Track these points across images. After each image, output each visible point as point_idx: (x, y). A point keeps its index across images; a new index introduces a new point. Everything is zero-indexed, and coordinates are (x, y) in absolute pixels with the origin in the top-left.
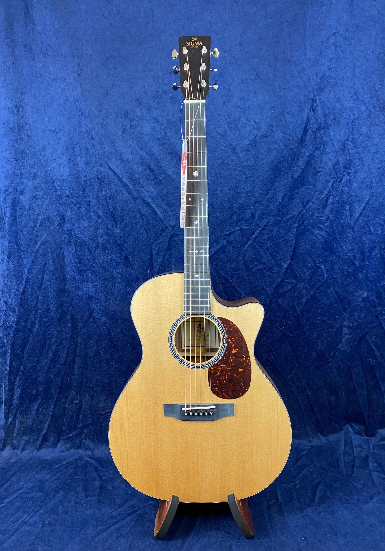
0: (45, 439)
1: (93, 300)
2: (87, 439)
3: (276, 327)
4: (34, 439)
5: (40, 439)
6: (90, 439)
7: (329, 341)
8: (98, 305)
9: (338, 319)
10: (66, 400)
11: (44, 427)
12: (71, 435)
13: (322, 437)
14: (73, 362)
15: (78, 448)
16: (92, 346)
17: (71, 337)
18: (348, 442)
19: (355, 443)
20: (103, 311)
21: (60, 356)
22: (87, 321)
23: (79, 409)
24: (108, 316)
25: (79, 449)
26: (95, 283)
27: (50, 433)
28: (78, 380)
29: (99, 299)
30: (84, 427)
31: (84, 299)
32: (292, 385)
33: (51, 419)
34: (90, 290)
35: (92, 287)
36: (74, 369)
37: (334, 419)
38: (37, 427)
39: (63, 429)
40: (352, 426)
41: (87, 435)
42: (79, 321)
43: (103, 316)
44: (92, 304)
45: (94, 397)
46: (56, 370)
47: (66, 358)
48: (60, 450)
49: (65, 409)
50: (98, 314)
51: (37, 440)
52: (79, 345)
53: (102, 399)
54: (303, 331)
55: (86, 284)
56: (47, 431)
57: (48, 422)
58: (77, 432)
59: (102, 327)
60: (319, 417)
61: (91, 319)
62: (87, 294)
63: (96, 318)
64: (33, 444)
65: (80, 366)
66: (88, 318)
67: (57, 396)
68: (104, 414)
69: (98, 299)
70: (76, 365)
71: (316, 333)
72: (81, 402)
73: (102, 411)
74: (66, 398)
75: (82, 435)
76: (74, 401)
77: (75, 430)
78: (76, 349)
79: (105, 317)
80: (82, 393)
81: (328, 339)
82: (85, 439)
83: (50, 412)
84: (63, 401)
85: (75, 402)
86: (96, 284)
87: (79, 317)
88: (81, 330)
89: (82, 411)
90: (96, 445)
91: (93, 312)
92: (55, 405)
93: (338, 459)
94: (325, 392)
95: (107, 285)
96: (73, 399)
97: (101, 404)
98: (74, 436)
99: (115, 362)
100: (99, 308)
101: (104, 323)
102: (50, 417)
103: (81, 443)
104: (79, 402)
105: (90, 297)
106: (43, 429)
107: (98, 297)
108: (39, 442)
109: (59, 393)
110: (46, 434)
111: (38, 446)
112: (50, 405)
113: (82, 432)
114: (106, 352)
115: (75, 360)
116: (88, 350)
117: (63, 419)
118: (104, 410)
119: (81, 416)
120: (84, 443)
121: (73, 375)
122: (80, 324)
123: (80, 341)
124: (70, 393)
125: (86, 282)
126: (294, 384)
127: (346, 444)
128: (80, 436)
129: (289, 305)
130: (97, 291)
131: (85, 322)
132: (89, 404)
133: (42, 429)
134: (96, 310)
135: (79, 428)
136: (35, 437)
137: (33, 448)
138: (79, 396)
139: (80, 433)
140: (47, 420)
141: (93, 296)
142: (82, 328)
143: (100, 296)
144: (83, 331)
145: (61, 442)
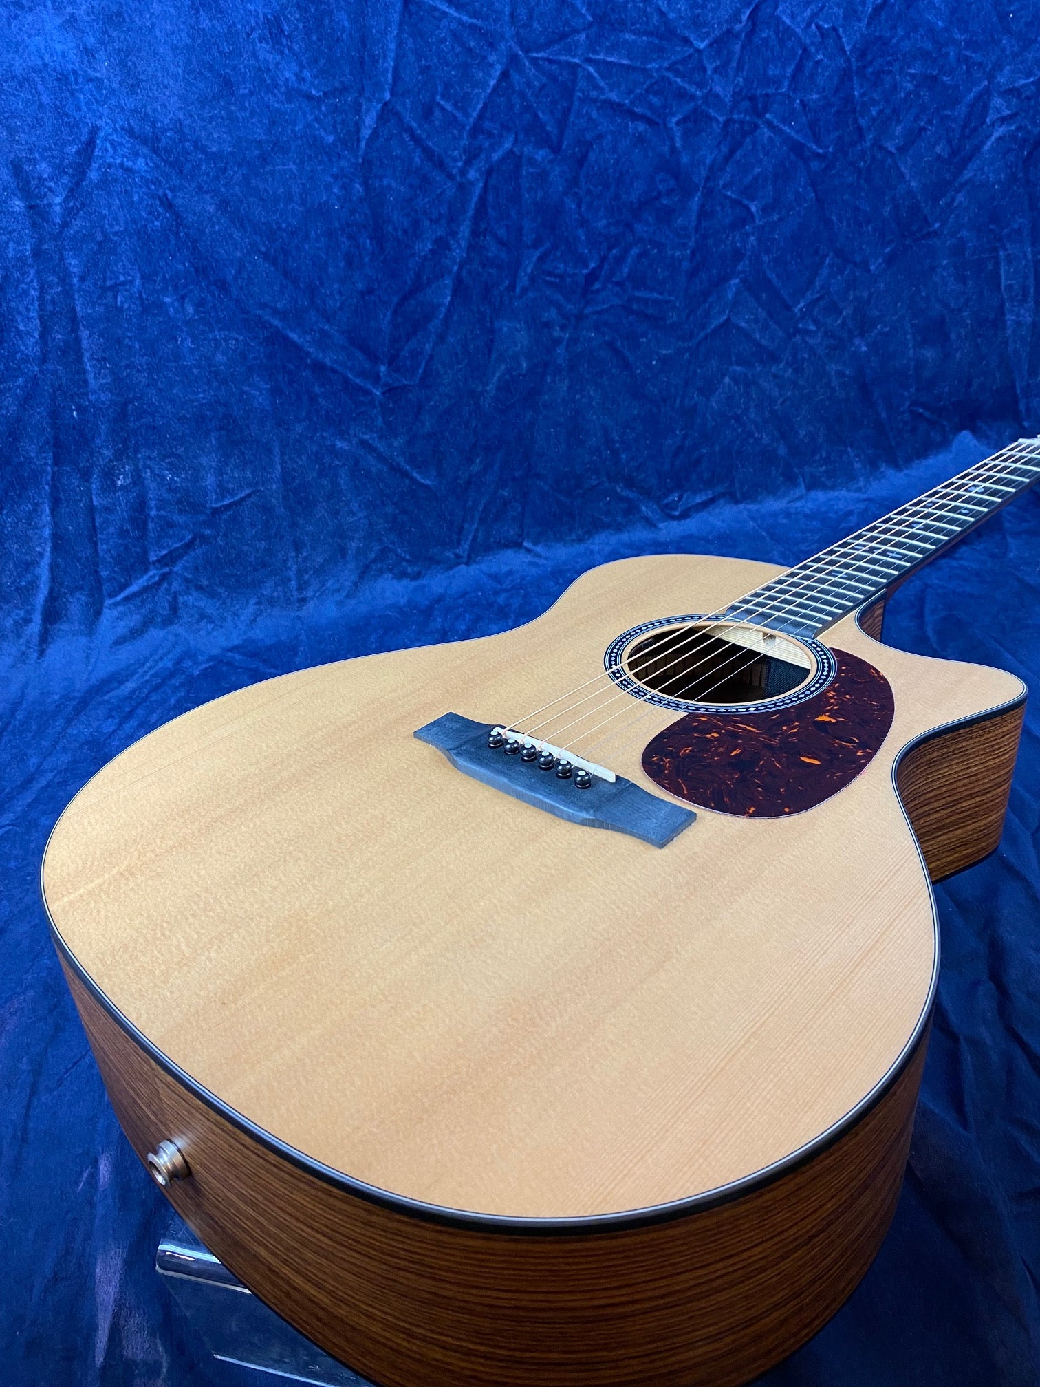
0: (52, 615)
1: (81, 91)
2: (193, 591)
3: (770, 124)
4: (16, 622)
5: (37, 618)
6: (199, 588)
7: (939, 156)
8: (105, 110)
9: (980, 64)
10: (87, 481)
11: (38, 577)
12: (134, 588)
13: (891, 472)
14: (72, 351)
15: (168, 622)
16: (123, 283)
17: (37, 253)
20: (131, 132)
21: (18, 332)
22: (78, 184)
23: (140, 506)
24: (155, 150)
25: (172, 623)
26: (69, 9)
27: (65, 594)
28: (109, 407)
29: (100, 80)
30: (170, 559)
31: (40, 88)
32: (812, 328)
33: (55, 549)
34: (59, 47)
35: (61, 27)
36: (85, 372)
37: (927, 414)
38: (12, 583)
39: (104, 574)
41: (187, 581)
42: (50, 189)
43: (136, 154)
44: (78, 109)
45: (178, 457)
46: (20, 381)
47: (42, 336)
48: (111, 638)
49: (91, 509)
50: (114, 148)
51: (27, 621)
52: (75, 280)
53: (208, 461)
54: (860, 129)
55: (30, 18)
56: (51, 591)
57: (45, 562)
58: (153, 576)
59: (141, 200)
60: (884, 415)
61: (94, 175)
62: (45, 65)
63: (110, 166)
64: (19, 637)
65: (104, 359)
66: (81, 171)
67: (54, 473)
68: (228, 507)
69: (98, 83)
70: (87, 355)
71: (898, 130)
72: (137, 479)
73: (217, 500)
74: (86, 475)
75: (170, 584)
76: (114, 483)
77: (146, 571)
78: (68, 293)
79: (145, 157)
80: (136, 451)
81: (938, 149)
82: (187, 592)
83: (44, 526)
84: (78, 486)
85: (119, 482)
86: (72, 15)
87: (44, 168)
88: (65, 225)
89: (151, 509)
90: (224, 603)
91: (91, 143)
92: (56, 503)
94: (909, 336)
95: (119, 14)
96: (109, 475)
97: (210, 481)
98: (145, 590)
99: (220, 330)
100: (115, 121)
101: (147, 182)
102: (49, 544)
103: (174, 608)
104: (134, 483)
105: (63, 79)
106: (38, 587)
107: (95, 70)
108: (35, 628)
109: (57, 462)
110: (52, 598)
111: (36, 640)
112: (37, 505)
113: (169, 573)
114: (183, 297)
115: (78, 341)
116: (115, 297)
117: (95, 544)
118: (223, 497)
119: (151, 526)
120: (185, 605)
121: (86, 394)
122: (58, 200)
123: (74, 264)
124: (92, 455)
125: (31, 10)
126: (815, 321)
128: (165, 585)
129: (818, 27)
130: (85, 45)
131: (72, 190)
132: (169, 484)
133: (33, 585)
134: (102, 134)
135: (154, 563)
136: (18, 615)
137: (23, 648)
138: (127, 464)
139: (164, 577)
140: (41, 555)
141: (75, 72)
142: (70, 214)
143: (102, 69)
144: (77, 224)
145: (108, 614)
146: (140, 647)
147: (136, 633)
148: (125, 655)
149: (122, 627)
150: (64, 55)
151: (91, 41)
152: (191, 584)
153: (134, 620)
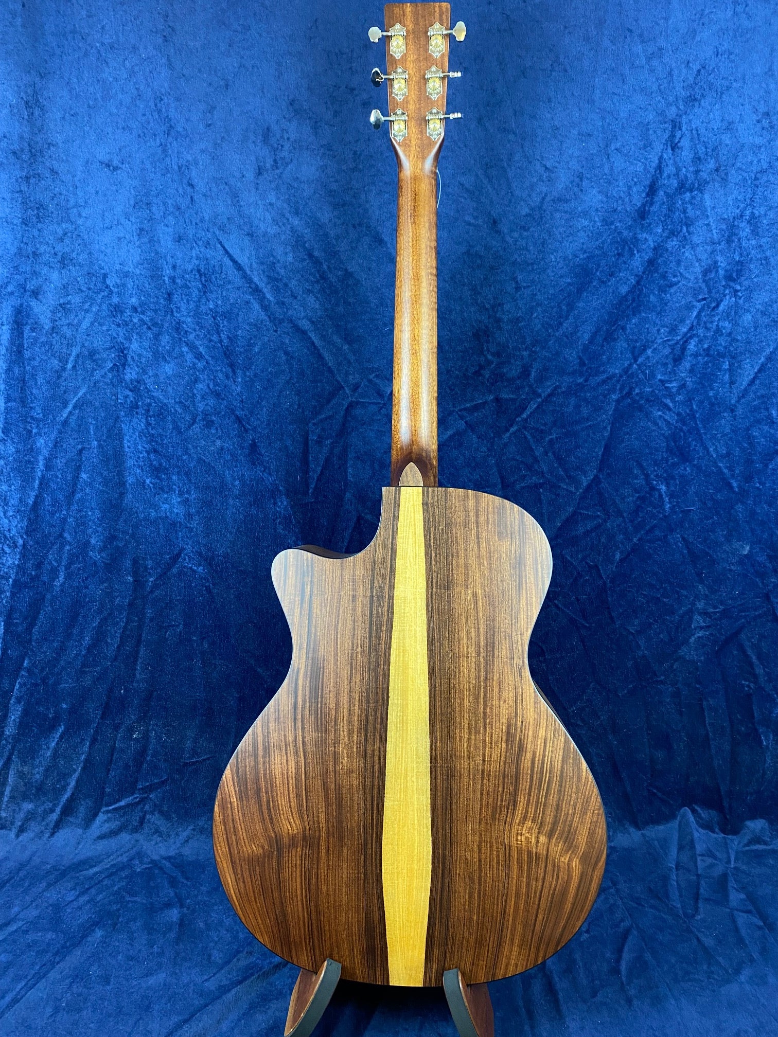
0: (68, 810)
1: (181, 531)
2: (156, 813)
3: (557, 606)
4: (45, 810)
5: (58, 810)
6: (161, 812)
7: (662, 640)
8: (190, 542)
9: (686, 596)
10: (117, 731)
11: (68, 784)
12: (122, 803)
13: (632, 830)
14: (135, 655)
15: (135, 830)
16: (173, 626)
17: (131, 604)
18: (686, 844)
19: (700, 848)
20: (200, 554)
21: (106, 643)
22: (165, 573)
23: (143, 753)
24: (210, 564)
25: (137, 832)
26: (186, 496)
27: (80, 798)
28: (143, 691)
29: (192, 529)
30: (150, 789)
31: (161, 526)
32: (579, 723)
33: (84, 769)
34: (175, 511)
35: (179, 503)
36: (136, 669)
37: (660, 794)
38: (52, 784)
39: (108, 790)
40: (694, 811)
41: (155, 805)
42: (149, 573)
43: (200, 565)
44: (177, 539)
45: (174, 727)
46: (98, 669)
47: (118, 647)
48: (98, 833)
49: (113, 748)
50: (190, 560)
51: (52, 811)
52: (147, 621)
53: (190, 733)
54: (612, 618)
55: (166, 496)
56: (73, 794)
57: (77, 774)
58: (136, 798)
59: (196, 586)
60: (629, 789)
61: (175, 570)
62: (167, 517)
63: (185, 567)
64: (43, 820)
65: (149, 664)
66: (169, 567)
67: (98, 723)
68: (193, 763)
69: (191, 530)
70: (140, 660)
71: (636, 622)
72: (146, 736)
73: (189, 758)
74: (116, 728)
75: (144, 805)
76: (132, 735)
77: (133, 794)
78: (140, 627)
79: (204, 567)
80: (151, 719)
81: (661, 636)
82: (152, 813)
83: (83, 754)
84: (110, 734)
85: (135, 736)
86: (187, 498)
87: (150, 563)
88: (151, 592)
89: (147, 756)
90: (173, 825)
91: (179, 555)
92: (94, 741)
93: (665, 879)
94: (645, 740)
95: (211, 501)
96: (131, 730)
97: (188, 744)
98: (128, 806)
99: (220, 659)
100: (193, 548)
101: (202, 578)
102: (82, 765)
103: (142, 821)
104: (143, 738)
105: (173, 524)
106: (66, 790)
107: (191, 524)
108: (55, 816)
109: (103, 717)
110: (72, 799)
111: (52, 825)
112: (83, 740)
113: (146, 798)
114: (204, 638)
115: (137, 652)
116: (166, 632)
117: (109, 770)
118: (193, 757)
119: (145, 766)
120: (149, 821)
121: (132, 682)
122: (151, 579)
123: (149, 612)
124: (124, 717)
125: (167, 492)
126: (583, 720)
127: (681, 848)
128: (139, 807)
129: (587, 563)
130: (189, 512)
131: (161, 576)
132: (164, 742)
133: (64, 788)
134: (186, 552)
135: (139, 789)
136: (48, 805)
137: (43, 828)
138: (143, 726)
139: (142, 800)
140: (75, 771)
141: (180, 522)
142: (156, 586)
143: (195, 523)
144: (157, 593)
145: (101, 817)
146: (113, 843)
147: (113, 833)
148: (102, 846)
149: (106, 827)
150: (177, 514)
151: (193, 510)
152: (157, 808)
153: (114, 825)
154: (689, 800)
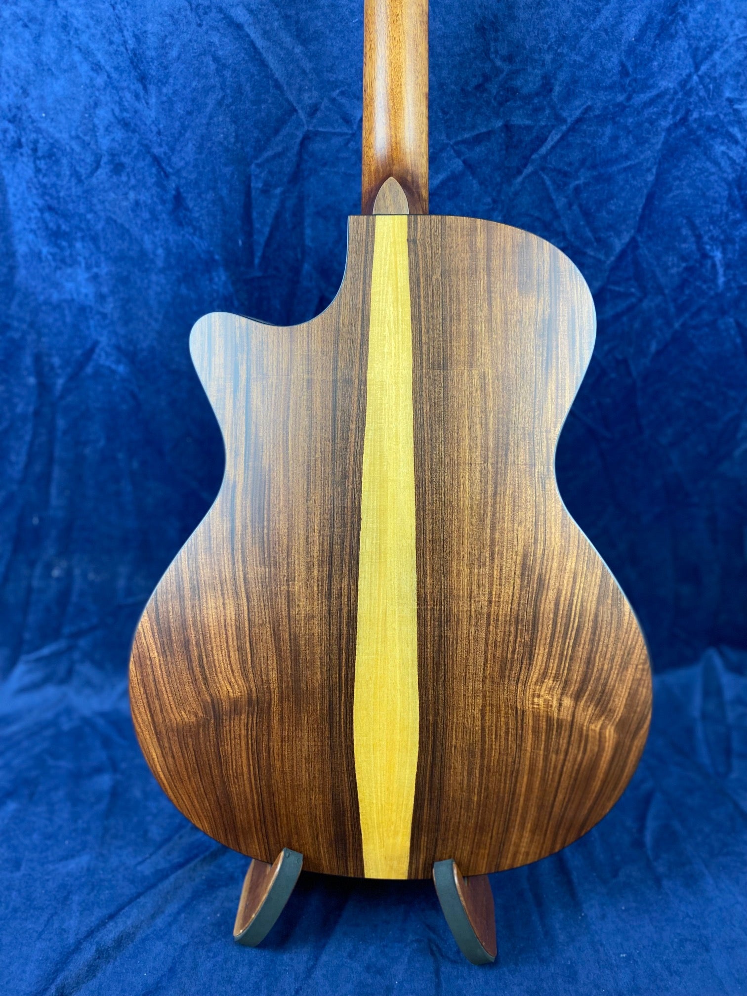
1: (92, 318)
2: (86, 662)
6: (93, 662)
8: (105, 332)
9: (733, 398)
10: (32, 567)
12: (45, 652)
14: (45, 479)
15: (62, 683)
17: (37, 413)
18: (713, 691)
19: (729, 694)
20: (119, 348)
22: (77, 374)
23: (66, 593)
24: (133, 362)
25: (64, 684)
26: (95, 270)
28: (62, 521)
29: (106, 314)
30: (77, 635)
31: (66, 312)
34: (83, 290)
35: (87, 279)
36: (50, 493)
39: (26, 635)
40: (722, 654)
41: (85, 653)
42: (57, 373)
43: (119, 363)
44: (89, 329)
47: (26, 467)
48: (17, 687)
49: (29, 590)
50: (107, 356)
52: (59, 434)
53: (123, 570)
55: (69, 271)
59: (117, 390)
61: (89, 370)
62: (73, 300)
63: (101, 366)
65: (66, 488)
66: (81, 365)
68: (129, 605)
69: (104, 316)
70: (54, 484)
72: (69, 573)
73: (122, 600)
74: (32, 564)
75: (72, 653)
76: (50, 573)
77: (58, 640)
78: (51, 443)
79: (125, 365)
80: (74, 553)
82: (82, 663)
84: (25, 571)
85: (54, 574)
87: (56, 361)
88: (62, 397)
89: (73, 596)
91: (92, 350)
93: (690, 732)
96: (49, 567)
97: (121, 583)
98: (51, 655)
99: (154, 481)
100: (110, 341)
101: (123, 380)
103: (70, 672)
104: (65, 576)
105: (82, 309)
107: (104, 308)
109: (13, 552)
113: (73, 645)
114: (131, 456)
115: (50, 473)
116: (84, 448)
117: (27, 613)
118: (129, 597)
119: (70, 608)
120: (78, 671)
121: (47, 509)
122: (60, 382)
123: (61, 423)
124: (40, 551)
125: (71, 266)
127: (707, 694)
128: (66, 656)
130: (100, 292)
131: (72, 378)
132: (91, 581)
134: (100, 346)
135: (64, 635)
138: (64, 561)
139: (70, 649)
141: (90, 306)
142: (66, 391)
143: (109, 307)
144: (70, 399)
145: (21, 668)
146: (36, 697)
147: (35, 686)
148: (22, 701)
149: (27, 679)
150: (86, 295)
151: (105, 290)
152: (88, 656)
153: (37, 676)
154: (717, 639)
